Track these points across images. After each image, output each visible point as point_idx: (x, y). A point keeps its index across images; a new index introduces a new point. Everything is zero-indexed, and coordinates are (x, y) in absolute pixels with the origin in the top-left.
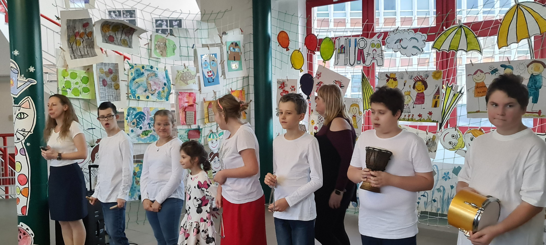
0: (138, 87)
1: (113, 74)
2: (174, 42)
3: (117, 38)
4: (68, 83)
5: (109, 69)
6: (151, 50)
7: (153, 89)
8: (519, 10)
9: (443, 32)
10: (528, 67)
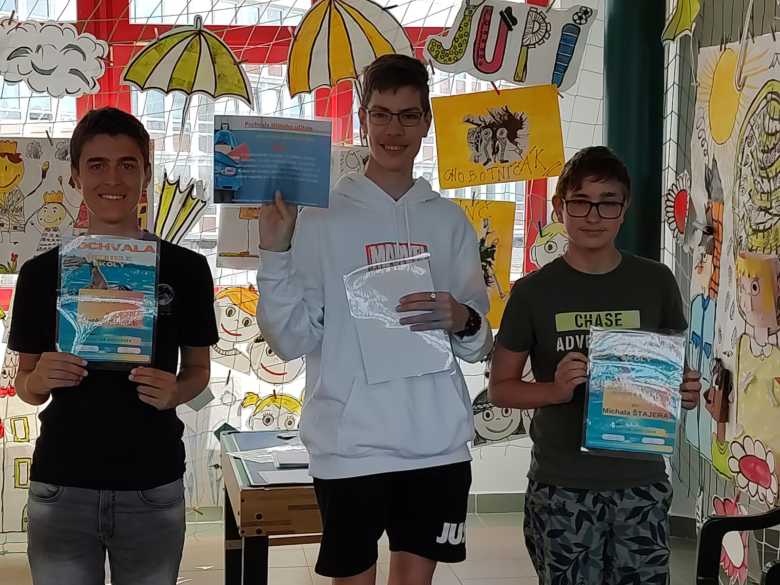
8: (334, 11)
9: (154, 41)
10: (365, 163)
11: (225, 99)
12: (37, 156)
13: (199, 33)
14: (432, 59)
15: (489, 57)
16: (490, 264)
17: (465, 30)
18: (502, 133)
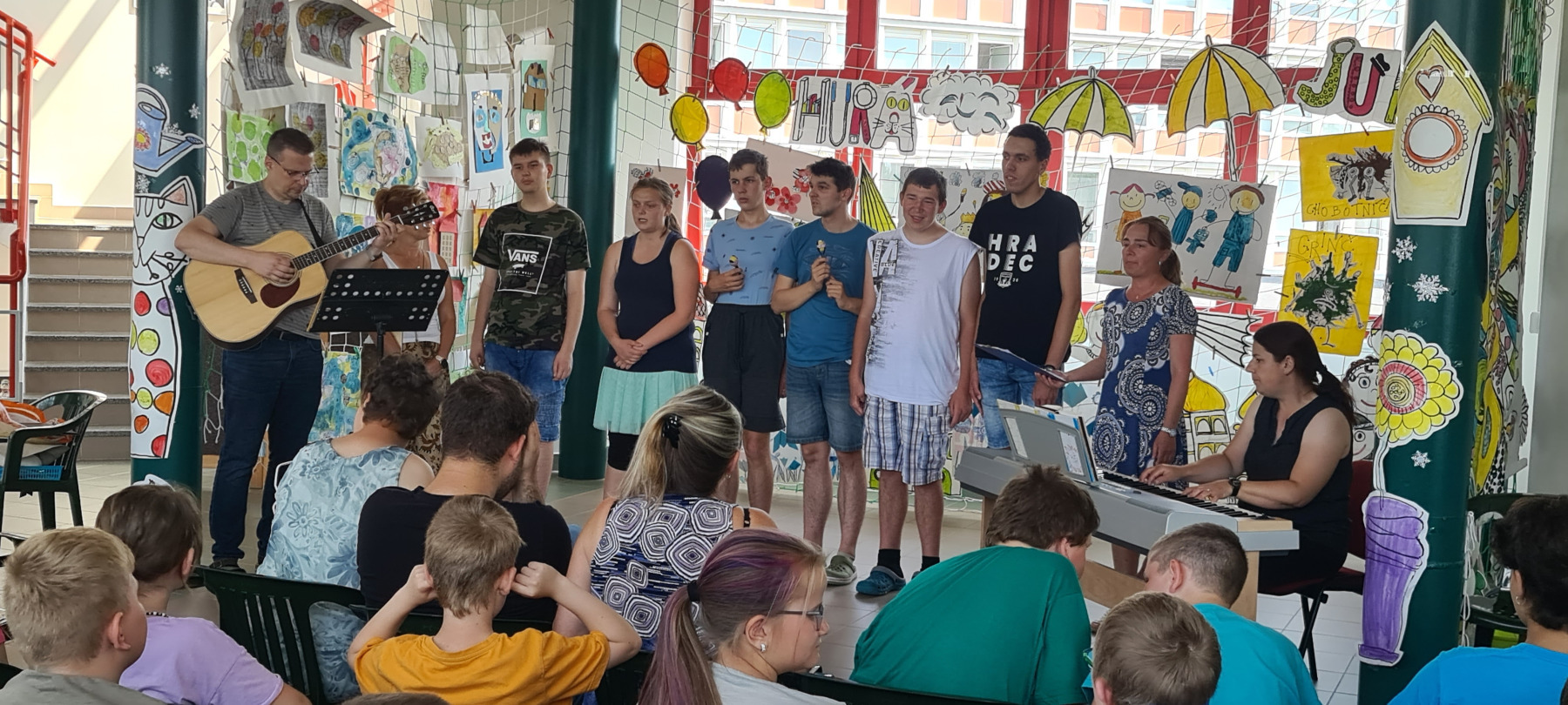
0: (356, 167)
1: (315, 130)
2: (423, 56)
3: (324, 43)
4: (241, 145)
5: (309, 117)
6: (382, 73)
7: (385, 173)
8: (1213, 60)
9: (1055, 89)
10: (1231, 195)
11: (1112, 137)
12: (957, 184)
13: (1093, 81)
14: (1303, 103)
15: (1360, 100)
16: (1350, 294)
17: (1335, 75)
18: (1369, 172)
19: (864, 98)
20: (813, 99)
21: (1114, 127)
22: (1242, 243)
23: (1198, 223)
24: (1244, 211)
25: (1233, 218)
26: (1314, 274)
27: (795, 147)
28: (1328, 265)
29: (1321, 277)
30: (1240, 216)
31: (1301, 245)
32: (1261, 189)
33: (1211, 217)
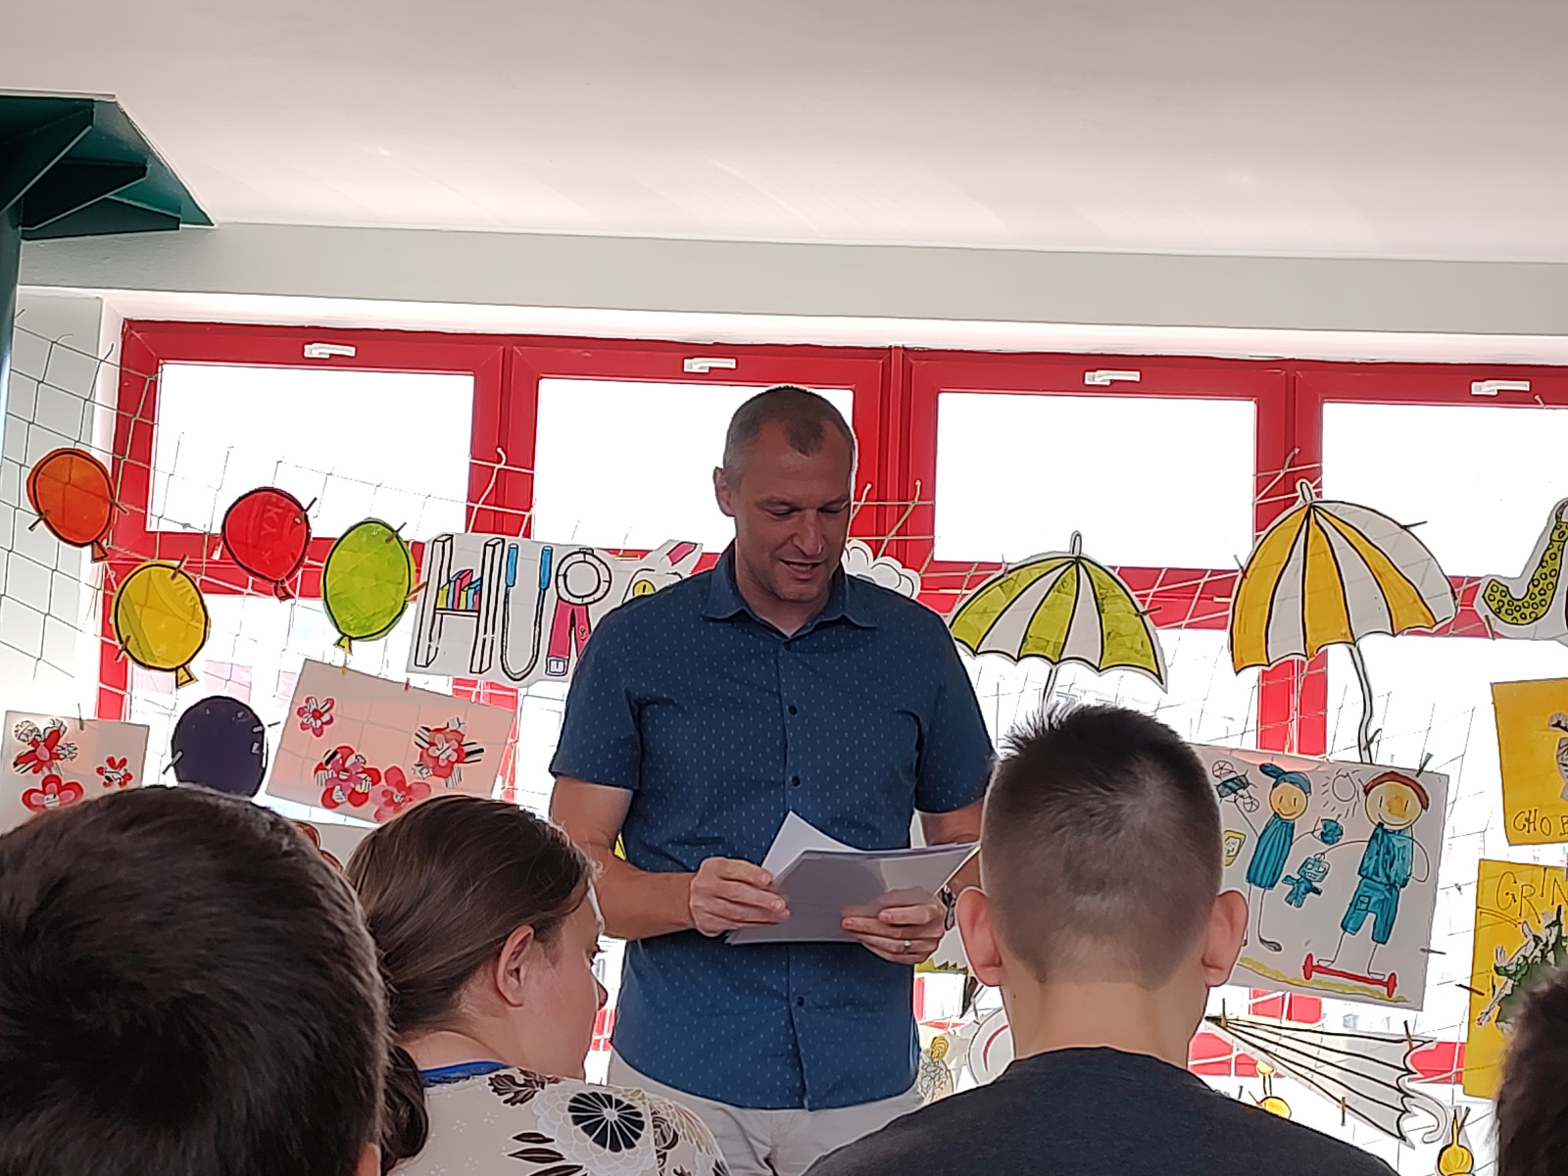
8: (1314, 529)
10: (1367, 792)
11: (1116, 673)
13: (1078, 560)
14: (1491, 616)
17: (1551, 565)
19: (581, 581)
20: (463, 580)
21: (1121, 652)
22: (1392, 886)
23: (1305, 846)
24: (1392, 823)
25: (1374, 836)
26: (1532, 951)
27: (418, 680)
28: (1555, 930)
29: (1544, 956)
30: (1386, 831)
31: (1503, 893)
32: (1418, 780)
33: (1331, 833)
